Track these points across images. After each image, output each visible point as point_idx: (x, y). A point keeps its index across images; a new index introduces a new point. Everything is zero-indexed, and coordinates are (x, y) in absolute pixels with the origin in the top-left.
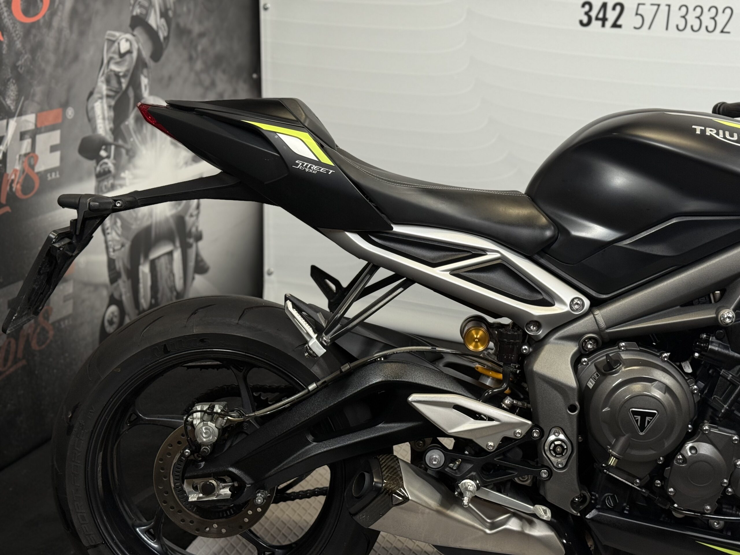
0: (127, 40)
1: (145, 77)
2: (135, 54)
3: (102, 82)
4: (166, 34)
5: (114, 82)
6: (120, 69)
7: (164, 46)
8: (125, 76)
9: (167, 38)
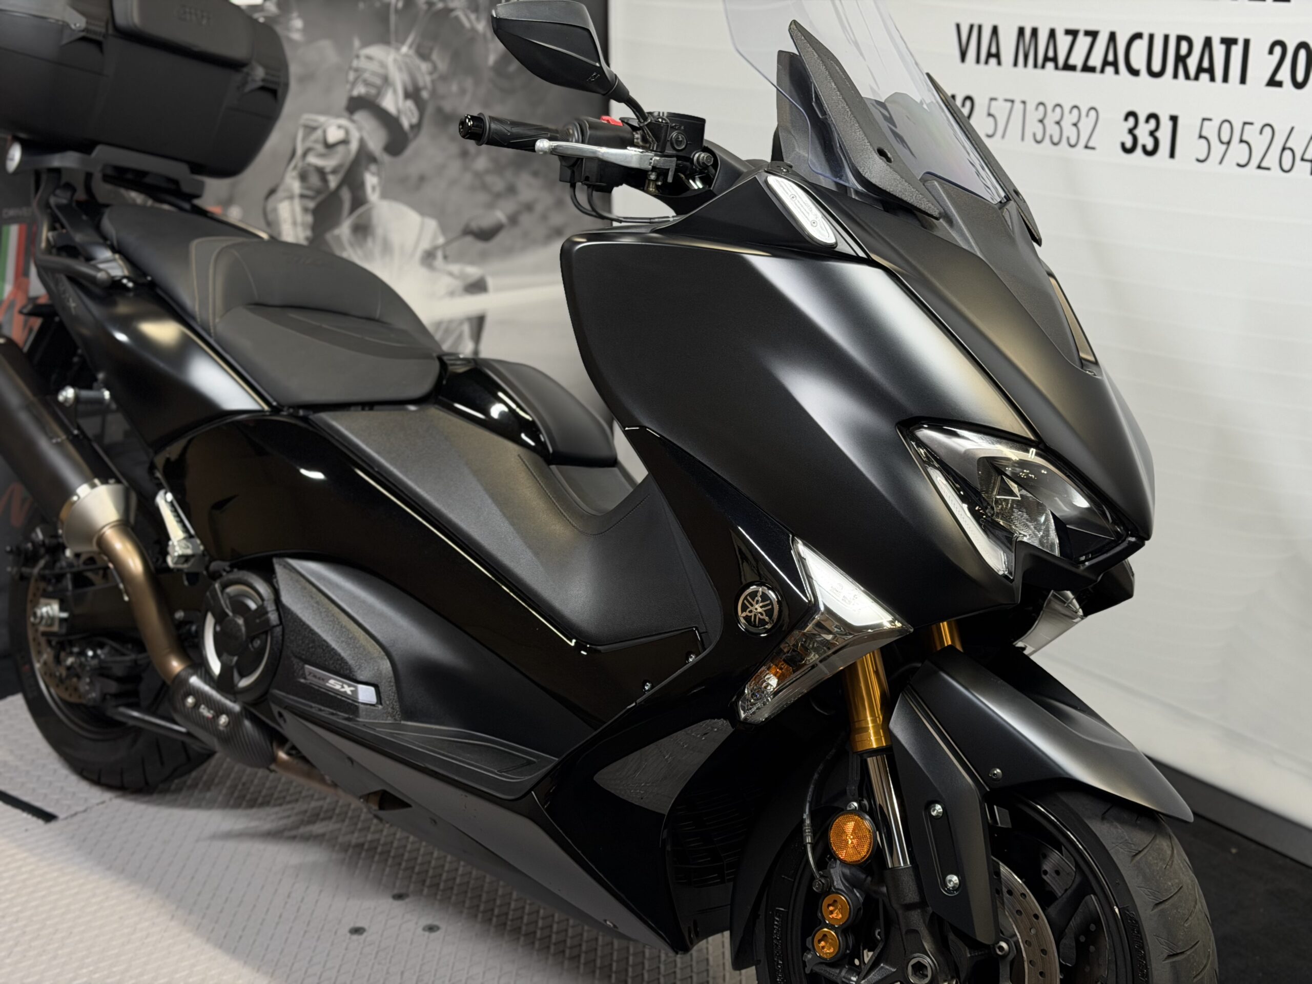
0: (340, 127)
1: (373, 174)
2: (354, 146)
3: (293, 178)
4: (415, 120)
5: (315, 180)
6: (328, 163)
7: (411, 135)
8: (334, 171)
9: (416, 128)
